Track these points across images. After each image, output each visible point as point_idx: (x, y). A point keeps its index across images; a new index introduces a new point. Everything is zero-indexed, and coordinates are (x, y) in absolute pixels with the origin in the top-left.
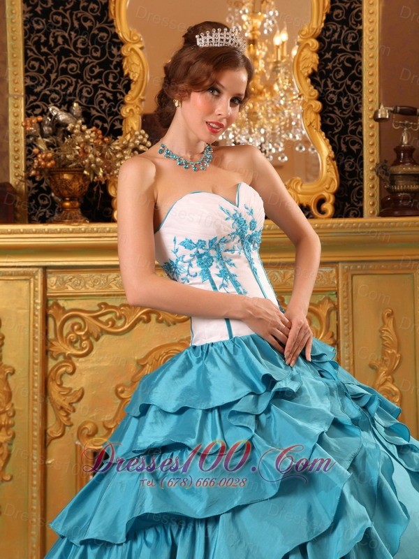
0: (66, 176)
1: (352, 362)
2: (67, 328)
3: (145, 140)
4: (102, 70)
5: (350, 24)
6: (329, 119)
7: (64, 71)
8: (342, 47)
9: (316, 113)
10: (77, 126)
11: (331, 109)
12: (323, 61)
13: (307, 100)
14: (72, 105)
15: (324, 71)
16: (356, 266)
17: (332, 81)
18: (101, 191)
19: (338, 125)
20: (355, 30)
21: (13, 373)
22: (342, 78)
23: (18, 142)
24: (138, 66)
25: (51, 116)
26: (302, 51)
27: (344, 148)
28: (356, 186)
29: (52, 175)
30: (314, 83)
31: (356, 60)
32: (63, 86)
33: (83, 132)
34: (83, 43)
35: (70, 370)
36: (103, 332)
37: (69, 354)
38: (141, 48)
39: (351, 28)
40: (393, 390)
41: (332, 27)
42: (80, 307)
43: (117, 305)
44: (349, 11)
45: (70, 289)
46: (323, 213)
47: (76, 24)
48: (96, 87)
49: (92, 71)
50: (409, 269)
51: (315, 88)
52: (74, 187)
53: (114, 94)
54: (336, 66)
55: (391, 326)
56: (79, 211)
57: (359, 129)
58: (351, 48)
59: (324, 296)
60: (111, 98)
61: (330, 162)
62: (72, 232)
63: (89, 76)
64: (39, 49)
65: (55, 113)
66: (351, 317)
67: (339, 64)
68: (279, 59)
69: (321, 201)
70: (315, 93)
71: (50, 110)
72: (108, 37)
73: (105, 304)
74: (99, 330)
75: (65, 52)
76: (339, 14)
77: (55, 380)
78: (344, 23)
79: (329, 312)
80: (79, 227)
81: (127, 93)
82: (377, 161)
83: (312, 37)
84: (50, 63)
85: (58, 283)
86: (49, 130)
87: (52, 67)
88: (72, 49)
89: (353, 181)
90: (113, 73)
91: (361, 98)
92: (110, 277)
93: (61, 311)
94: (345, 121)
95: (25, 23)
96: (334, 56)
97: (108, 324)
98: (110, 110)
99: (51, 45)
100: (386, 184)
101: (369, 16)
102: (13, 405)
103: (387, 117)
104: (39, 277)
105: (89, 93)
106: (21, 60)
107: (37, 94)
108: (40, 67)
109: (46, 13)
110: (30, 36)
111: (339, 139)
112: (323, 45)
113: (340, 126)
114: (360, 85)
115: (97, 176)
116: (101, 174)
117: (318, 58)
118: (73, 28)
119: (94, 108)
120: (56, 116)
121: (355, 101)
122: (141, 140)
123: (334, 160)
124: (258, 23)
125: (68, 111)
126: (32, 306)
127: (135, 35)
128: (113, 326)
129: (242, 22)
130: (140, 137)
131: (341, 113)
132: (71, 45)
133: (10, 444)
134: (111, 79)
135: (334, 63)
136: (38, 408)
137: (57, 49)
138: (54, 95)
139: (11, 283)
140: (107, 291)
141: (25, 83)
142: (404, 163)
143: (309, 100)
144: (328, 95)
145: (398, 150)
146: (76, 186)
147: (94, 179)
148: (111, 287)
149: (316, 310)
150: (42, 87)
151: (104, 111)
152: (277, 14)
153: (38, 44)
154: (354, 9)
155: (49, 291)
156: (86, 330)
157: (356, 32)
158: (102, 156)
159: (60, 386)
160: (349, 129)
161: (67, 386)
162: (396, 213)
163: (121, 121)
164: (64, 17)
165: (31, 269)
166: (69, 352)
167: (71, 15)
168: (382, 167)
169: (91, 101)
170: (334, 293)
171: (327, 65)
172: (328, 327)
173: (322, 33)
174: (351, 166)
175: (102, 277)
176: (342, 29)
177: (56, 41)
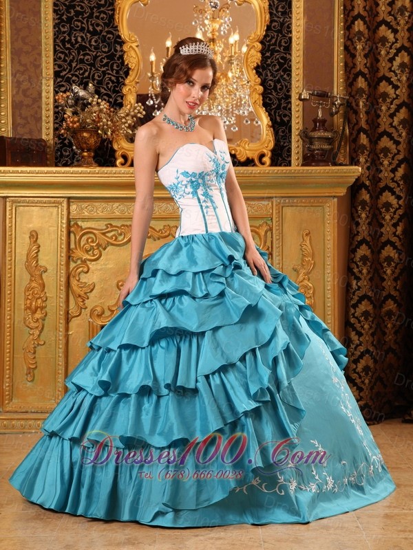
0: (85, 134)
2: (83, 240)
3: (141, 110)
4: (109, 60)
5: (283, 32)
6: (268, 99)
7: (82, 61)
8: (278, 48)
9: (259, 94)
11: (269, 91)
12: (264, 58)
13: (253, 85)
14: (88, 85)
15: (265, 65)
16: (285, 200)
17: (271, 72)
18: (110, 145)
21: (45, 271)
22: (278, 70)
23: (48, 110)
24: (135, 58)
25: (73, 92)
26: (250, 50)
27: (278, 119)
28: (286, 146)
29: (75, 133)
30: (258, 74)
31: (288, 58)
32: (81, 72)
33: (98, 104)
34: (96, 42)
35: (86, 270)
36: (109, 244)
38: (137, 46)
39: (284, 36)
40: (309, 285)
41: (270, 34)
42: (93, 226)
43: (119, 225)
44: (283, 23)
45: (86, 214)
46: (263, 164)
47: (91, 28)
48: (103, 72)
49: (101, 61)
50: (321, 203)
51: (259, 77)
52: (90, 142)
53: (117, 78)
54: (273, 62)
55: (308, 242)
56: (93, 159)
57: (289, 106)
58: (283, 50)
59: (263, 221)
60: (115, 81)
61: (268, 129)
62: (89, 173)
63: (100, 65)
64: (64, 45)
66: (281, 235)
67: (276, 60)
68: (233, 54)
69: (262, 156)
70: (259, 80)
71: (73, 88)
72: (113, 38)
73: (111, 225)
74: (106, 243)
75: (82, 48)
76: (275, 26)
77: (75, 277)
78: (279, 31)
79: (266, 232)
80: (94, 170)
81: (127, 77)
82: (301, 128)
83: (257, 41)
84: (72, 55)
85: (78, 209)
86: (72, 103)
87: (74, 58)
88: (88, 45)
89: (284, 143)
90: (116, 63)
91: (291, 84)
92: (114, 206)
93: (80, 229)
94: (280, 100)
95: (54, 27)
96: (272, 54)
97: (112, 239)
98: (114, 89)
99: (73, 42)
100: (306, 145)
101: (296, 28)
102: (45, 293)
103: (308, 98)
104: (65, 204)
105: (99, 77)
106: (51, 53)
107: (63, 77)
108: (64, 58)
109: (70, 20)
110: (58, 36)
111: (275, 113)
112: (264, 47)
113: (275, 104)
114: (290, 75)
115: (107, 135)
116: (109, 133)
117: (261, 55)
118: (89, 31)
119: (103, 88)
120: (77, 92)
121: (286, 87)
122: (139, 110)
123: (271, 127)
124: (216, 26)
125: (85, 88)
126: (59, 225)
127: (133, 37)
128: (115, 240)
129: (204, 25)
130: (138, 108)
131: (276, 94)
132: (88, 43)
133: (44, 320)
134: (115, 67)
135: (272, 59)
136: (63, 296)
137: (77, 46)
138: (74, 78)
139: (45, 209)
140: (112, 216)
141: (54, 69)
142: (319, 130)
143: (255, 85)
144: (268, 82)
145: (315, 121)
146: (92, 141)
147: (104, 136)
148: (114, 212)
149: (257, 230)
150: (66, 73)
151: (110, 90)
152: (231, 20)
153: (63, 42)
154: (286, 22)
155: (71, 214)
156: (97, 242)
157: (287, 38)
158: (112, 120)
159: (78, 281)
160: (282, 106)
161: (84, 281)
162: (313, 164)
163: (122, 97)
164: (82, 23)
165: (59, 199)
166: (85, 258)
167: (87, 21)
168: (304, 132)
169: (100, 83)
170: (270, 219)
171: (267, 61)
172: (265, 242)
173: (264, 39)
174: (283, 132)
175: (108, 206)
176: (278, 36)
177: (76, 40)
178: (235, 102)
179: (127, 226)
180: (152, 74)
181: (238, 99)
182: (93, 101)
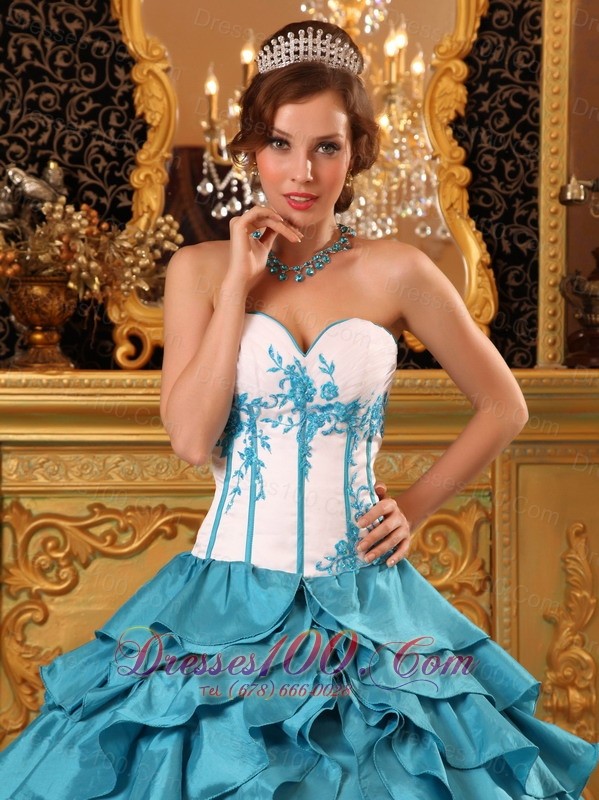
0: (37, 290)
1: (514, 611)
2: (35, 545)
3: (174, 233)
4: (98, 105)
5: (521, 35)
6: (482, 197)
7: (33, 106)
8: (506, 74)
9: (461, 188)
10: (59, 207)
11: (486, 180)
12: (474, 99)
13: (445, 166)
14: (46, 165)
15: (475, 116)
16: (525, 450)
17: (488, 133)
18: (96, 318)
19: (498, 207)
20: (529, 45)
22: (506, 128)
24: (161, 100)
25: (10, 183)
26: (439, 80)
27: (506, 246)
28: (525, 312)
29: (14, 287)
30: (459, 137)
31: (531, 97)
32: (32, 132)
33: (66, 217)
34: (67, 58)
35: (39, 616)
36: (97, 553)
37: (37, 591)
38: (167, 71)
39: (522, 43)
40: (583, 658)
41: (490, 39)
42: (58, 510)
43: (121, 507)
44: (520, 12)
45: (42, 480)
47: (54, 26)
48: (87, 134)
49: (81, 107)
51: (460, 145)
52: (50, 308)
53: (119, 148)
54: (496, 108)
55: (581, 551)
56: (58, 349)
57: (533, 215)
58: (521, 77)
59: (469, 499)
60: (114, 154)
61: (483, 271)
62: (46, 386)
63: (76, 114)
65: (17, 180)
66: (514, 533)
67: (501, 103)
68: (394, 79)
70: (460, 153)
71: (10, 173)
72: (108, 50)
73: (100, 506)
74: (90, 550)
75: (32, 74)
76: (502, 19)
77: (13, 635)
78: (513, 32)
79: (478, 526)
80: (58, 377)
81: (141, 146)
82: (562, 271)
83: (457, 57)
84: (9, 91)
85: (21, 470)
86: (7, 209)
87: (13, 98)
88: (47, 68)
89: (521, 304)
90: (117, 111)
91: (537, 164)
92: (109, 461)
93: (25, 517)
94: (510, 201)
96: (492, 89)
97: (105, 541)
98: (111, 174)
99: (11, 60)
100: (577, 312)
101: (554, 22)
103: (582, 197)
105: (75, 144)
111: (499, 231)
112: (474, 71)
113: (500, 210)
114: (535, 140)
115: (91, 290)
116: (96, 287)
117: (466, 92)
118: (49, 33)
119: (84, 171)
120: (20, 184)
121: (527, 168)
122: (167, 233)
123: (489, 267)
125: (40, 175)
127: (155, 47)
128: (112, 544)
130: (165, 228)
131: (502, 187)
132: (46, 61)
134: (113, 121)
135: (493, 101)
137: (21, 68)
138: (14, 147)
140: (106, 485)
143: (450, 165)
144: (481, 157)
145: (598, 254)
146: (54, 306)
147: (84, 294)
148: (110, 477)
149: (456, 521)
151: (101, 176)
154: (529, 9)
155: (4, 482)
156: (67, 550)
157: (530, 49)
158: (100, 258)
159: (22, 643)
160: (517, 215)
161: (34, 645)
162: (594, 361)
163: (130, 193)
164: (33, 12)
166: (37, 587)
167: (46, 9)
168: (572, 282)
169: (77, 158)
170: (487, 493)
171: (481, 106)
172: (475, 551)
173: (472, 51)
174: (518, 278)
175: (95, 461)
176: (507, 43)
177: (19, 54)
178: (395, 187)
179: (140, 509)
180: (211, 122)
181: (401, 183)
182: (53, 211)
